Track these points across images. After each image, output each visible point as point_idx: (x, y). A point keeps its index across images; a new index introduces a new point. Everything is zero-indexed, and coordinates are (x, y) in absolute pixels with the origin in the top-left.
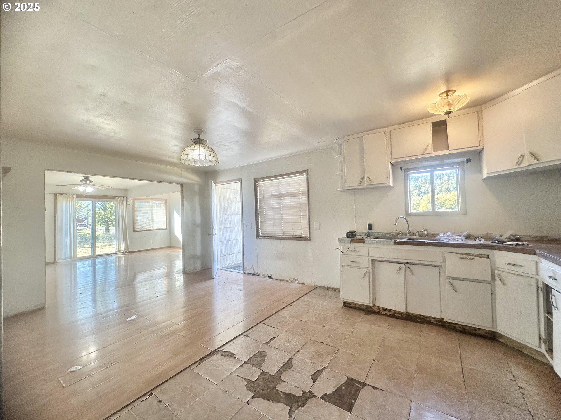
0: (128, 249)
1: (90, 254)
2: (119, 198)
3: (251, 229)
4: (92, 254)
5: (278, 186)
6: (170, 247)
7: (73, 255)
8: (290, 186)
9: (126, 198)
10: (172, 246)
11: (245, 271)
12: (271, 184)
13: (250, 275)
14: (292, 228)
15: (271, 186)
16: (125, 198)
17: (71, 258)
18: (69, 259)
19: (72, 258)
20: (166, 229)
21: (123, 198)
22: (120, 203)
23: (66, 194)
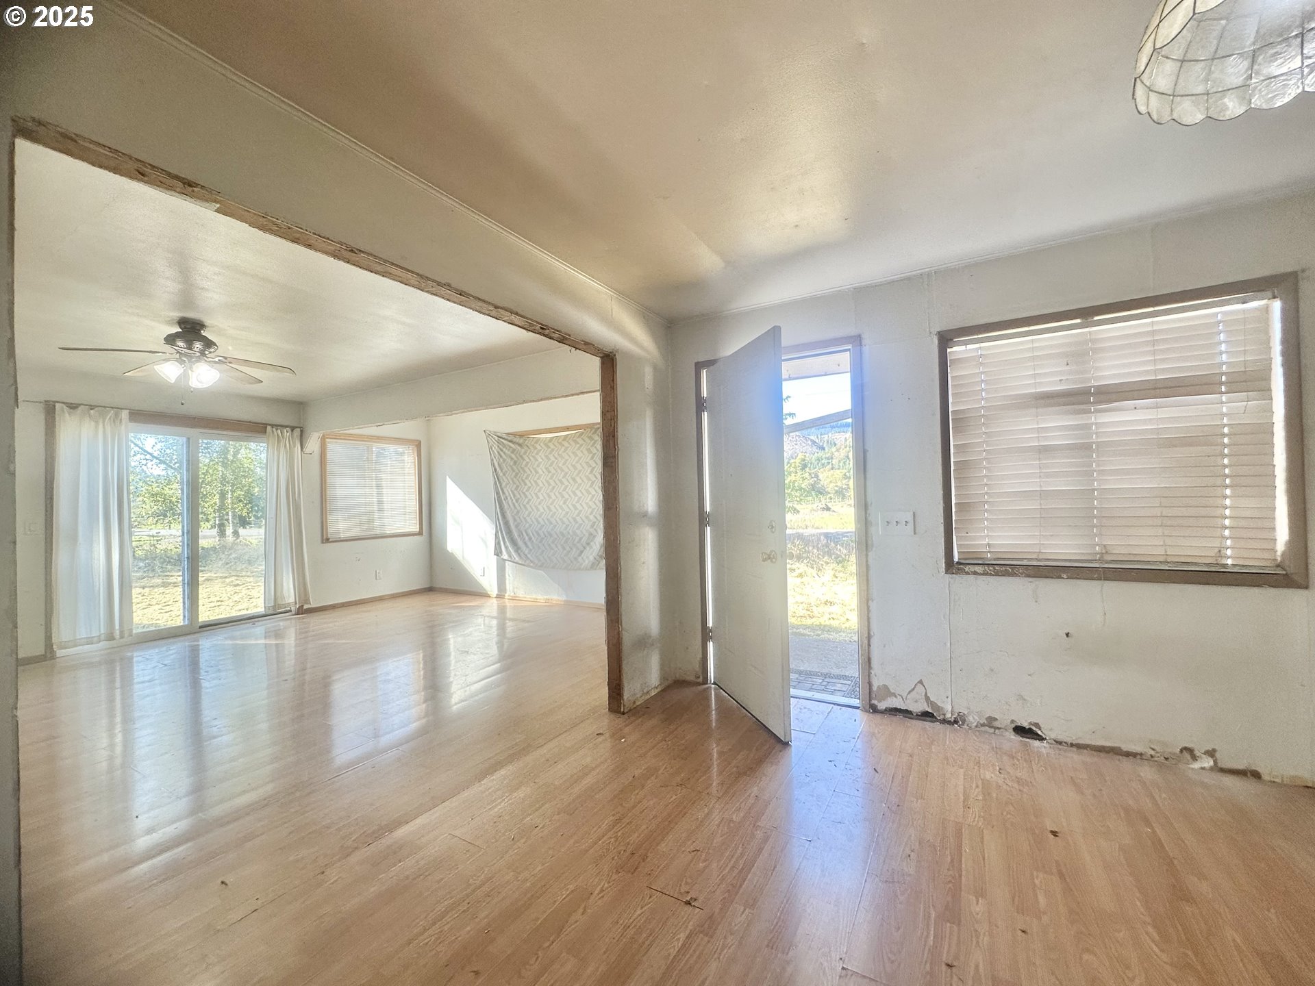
0: (307, 601)
1: (179, 622)
2: (279, 431)
3: (915, 533)
4: (184, 621)
5: (1079, 355)
6: (430, 590)
7: (117, 627)
8: (1154, 353)
9: (302, 432)
10: (438, 585)
11: (874, 702)
12: (1033, 349)
13: (900, 717)
14: (1160, 531)
15: (1034, 358)
16: (297, 432)
17: (111, 637)
18: (102, 643)
19: (114, 639)
20: (420, 533)
21: (292, 431)
22: (282, 449)
23: (92, 407)
